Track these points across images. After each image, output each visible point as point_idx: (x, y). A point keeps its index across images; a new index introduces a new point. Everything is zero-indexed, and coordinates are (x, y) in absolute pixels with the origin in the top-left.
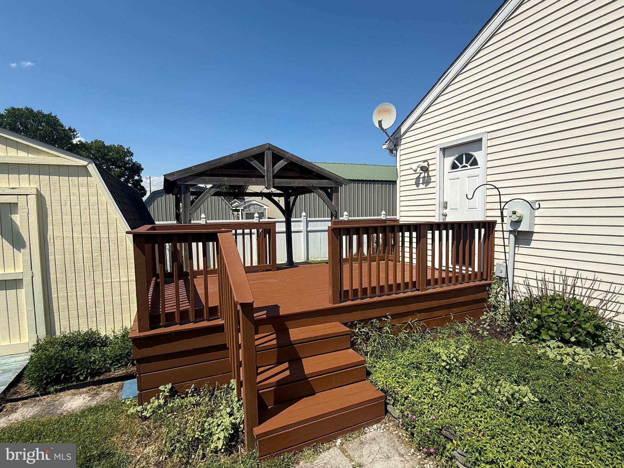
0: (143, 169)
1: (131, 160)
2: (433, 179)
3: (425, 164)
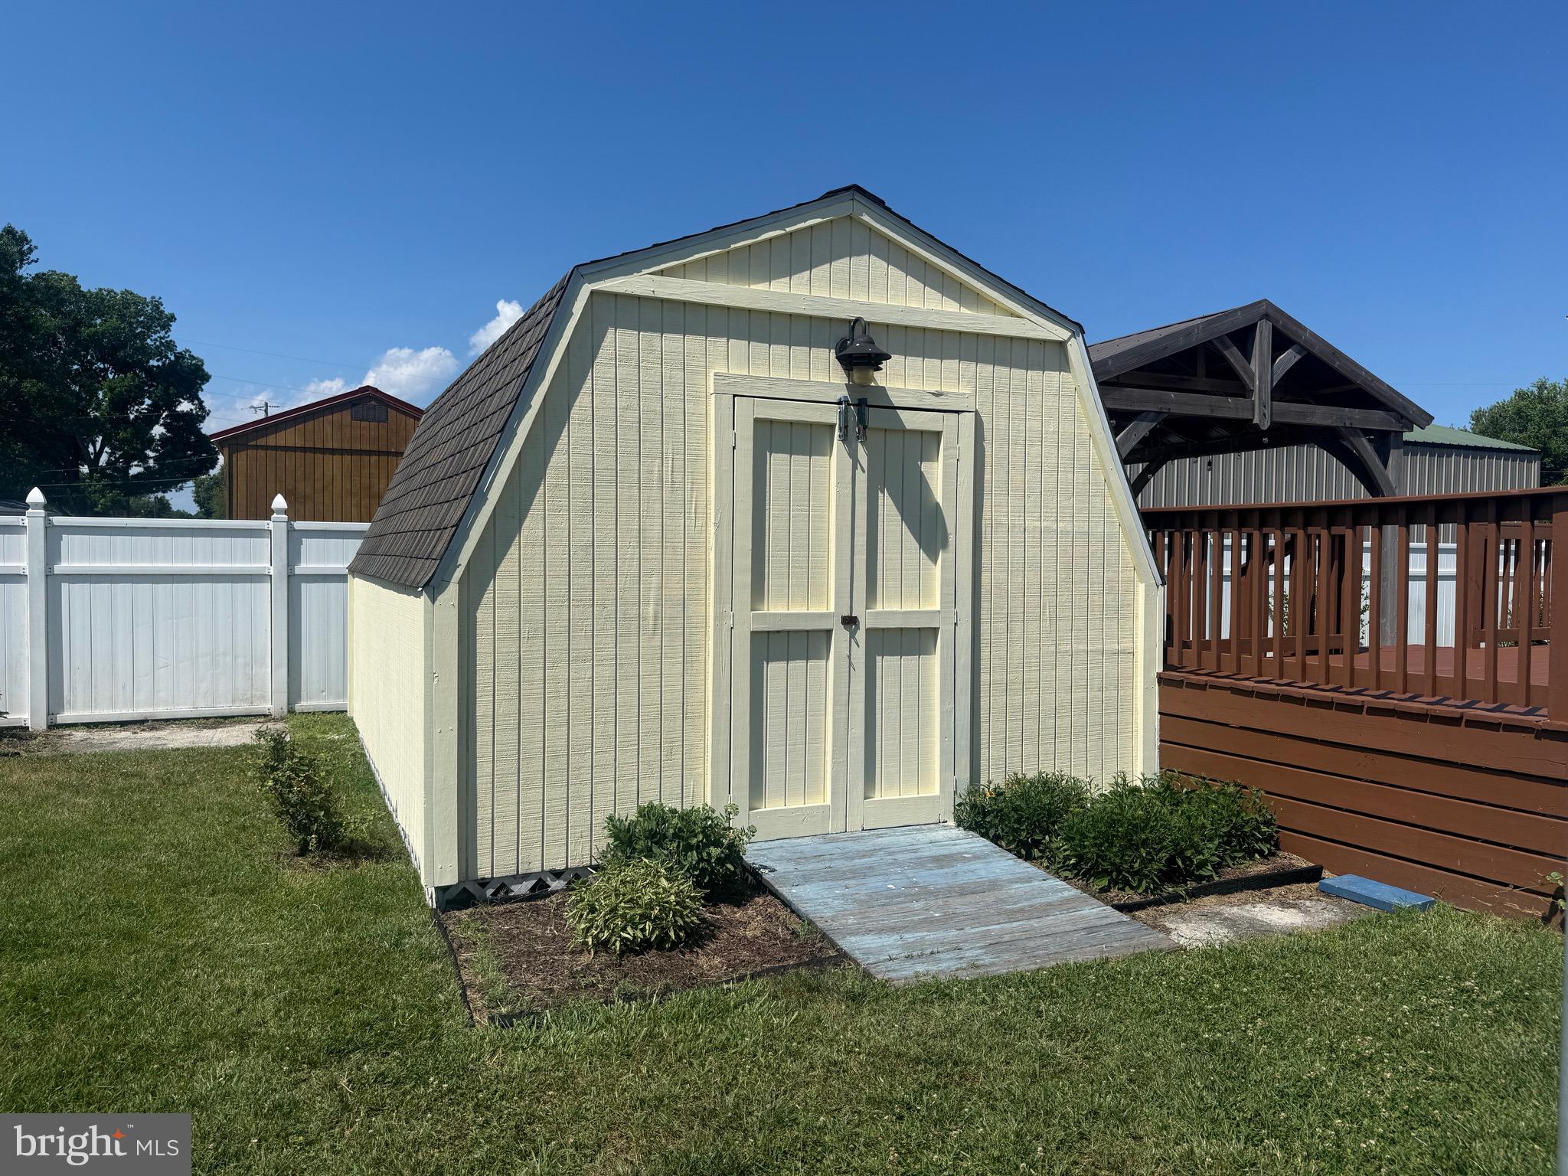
0: (208, 378)
1: (170, 346)
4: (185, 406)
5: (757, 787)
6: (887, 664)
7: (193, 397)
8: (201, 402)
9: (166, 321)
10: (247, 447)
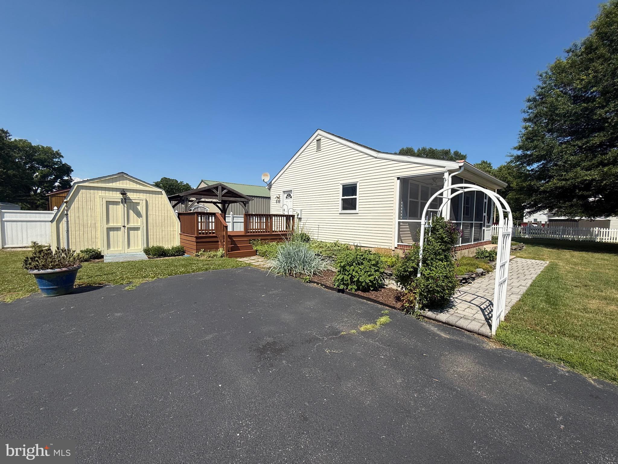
0: (73, 171)
1: (61, 162)
2: (281, 201)
3: (278, 196)
4: (66, 178)
5: (109, 246)
6: (132, 232)
7: (68, 176)
8: (71, 177)
9: (58, 155)
10: (55, 196)
